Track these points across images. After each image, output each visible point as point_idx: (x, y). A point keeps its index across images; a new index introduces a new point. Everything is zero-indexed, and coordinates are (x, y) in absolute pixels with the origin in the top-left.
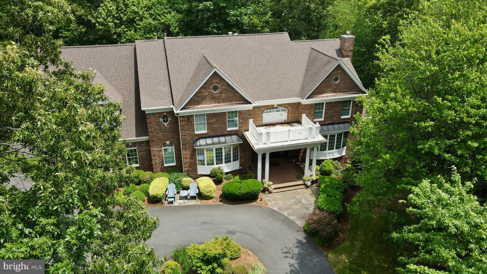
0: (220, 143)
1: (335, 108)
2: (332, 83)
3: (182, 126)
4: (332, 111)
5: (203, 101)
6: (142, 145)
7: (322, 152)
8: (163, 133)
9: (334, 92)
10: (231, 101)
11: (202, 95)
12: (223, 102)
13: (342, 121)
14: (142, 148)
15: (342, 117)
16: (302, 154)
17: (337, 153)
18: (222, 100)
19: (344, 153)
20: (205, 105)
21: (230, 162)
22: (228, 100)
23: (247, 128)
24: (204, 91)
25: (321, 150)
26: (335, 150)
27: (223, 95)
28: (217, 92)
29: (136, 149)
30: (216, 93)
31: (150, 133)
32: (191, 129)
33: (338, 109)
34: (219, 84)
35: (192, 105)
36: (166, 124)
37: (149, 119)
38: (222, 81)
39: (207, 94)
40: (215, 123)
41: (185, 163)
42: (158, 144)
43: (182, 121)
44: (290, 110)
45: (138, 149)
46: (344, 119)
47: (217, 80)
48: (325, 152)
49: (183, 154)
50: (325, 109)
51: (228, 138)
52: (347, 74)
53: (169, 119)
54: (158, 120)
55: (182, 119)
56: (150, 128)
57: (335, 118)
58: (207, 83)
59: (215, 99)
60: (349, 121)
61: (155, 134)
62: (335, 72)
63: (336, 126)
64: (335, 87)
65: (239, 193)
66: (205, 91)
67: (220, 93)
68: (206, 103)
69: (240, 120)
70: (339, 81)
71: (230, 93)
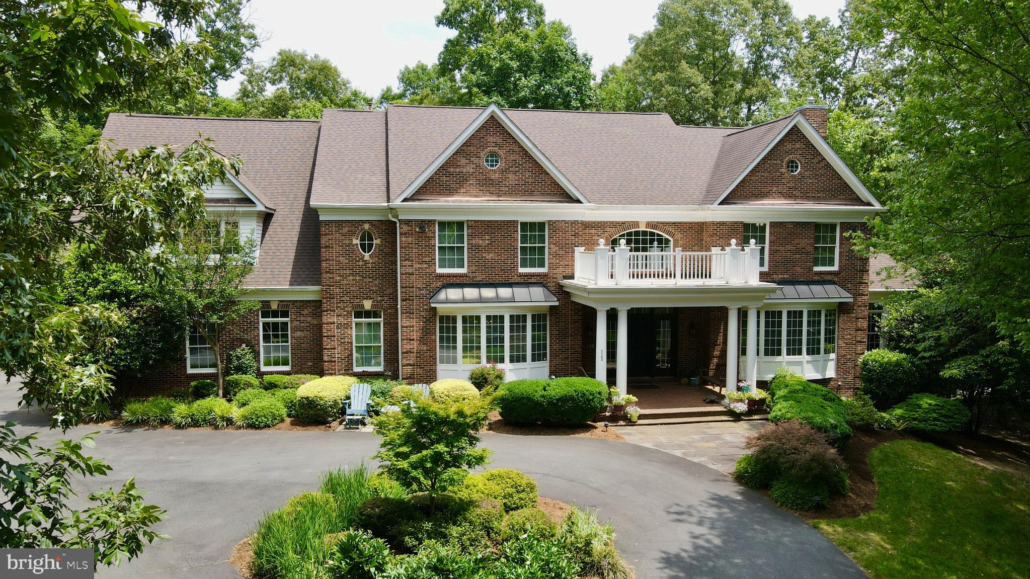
0: (497, 300)
1: (797, 241)
2: (782, 174)
3: (405, 247)
4: (789, 247)
5: (461, 186)
6: (303, 312)
7: (770, 358)
8: (358, 278)
9: (789, 195)
10: (531, 193)
11: (458, 170)
12: (511, 194)
13: (816, 278)
14: (302, 318)
15: (817, 269)
16: (715, 360)
17: (810, 366)
18: (507, 189)
19: (831, 373)
20: (465, 196)
21: (524, 360)
22: (525, 191)
23: (568, 272)
24: (463, 161)
25: (766, 354)
26: (805, 357)
27: (510, 176)
28: (495, 168)
29: (286, 323)
30: (495, 171)
31: (327, 272)
32: (426, 259)
33: (805, 242)
34: (500, 147)
35: (432, 193)
36: (367, 256)
37: (326, 235)
38: (508, 141)
39: (472, 170)
40: (488, 249)
41: (407, 353)
42: (341, 305)
43: (405, 234)
44: (680, 242)
45: (292, 321)
46: (821, 273)
47: (498, 138)
48: (778, 359)
49: (402, 327)
50: (770, 242)
51: (521, 293)
52: (820, 154)
53: (376, 242)
54: (347, 242)
55: (406, 228)
56: (326, 260)
57: (798, 269)
58: (473, 142)
59: (489, 186)
60: (836, 279)
61: (339, 278)
62: (789, 146)
63: (803, 288)
64: (792, 185)
65: (543, 396)
66: (467, 161)
67: (504, 171)
68: (466, 193)
69: (552, 246)
70: (799, 169)
71: (527, 174)
